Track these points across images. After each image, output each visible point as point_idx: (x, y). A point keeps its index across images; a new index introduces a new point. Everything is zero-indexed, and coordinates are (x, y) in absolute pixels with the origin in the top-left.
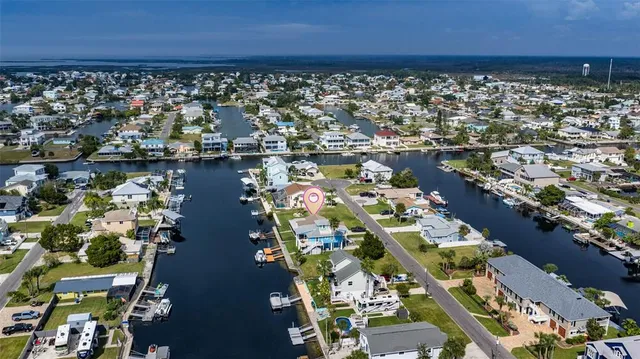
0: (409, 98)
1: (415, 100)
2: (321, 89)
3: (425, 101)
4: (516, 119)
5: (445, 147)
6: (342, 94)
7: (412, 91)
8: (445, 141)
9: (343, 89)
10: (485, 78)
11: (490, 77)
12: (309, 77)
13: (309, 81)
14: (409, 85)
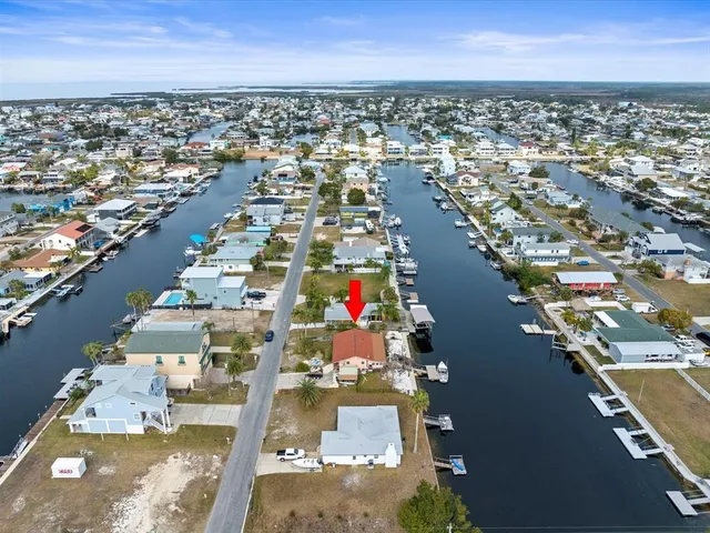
0: (550, 120)
1: (556, 122)
2: (472, 112)
3: (565, 123)
4: (644, 140)
5: (576, 157)
6: (490, 116)
7: (554, 115)
8: (577, 152)
9: (490, 112)
10: (630, 105)
11: (635, 104)
12: (458, 102)
13: (459, 105)
14: (552, 109)
